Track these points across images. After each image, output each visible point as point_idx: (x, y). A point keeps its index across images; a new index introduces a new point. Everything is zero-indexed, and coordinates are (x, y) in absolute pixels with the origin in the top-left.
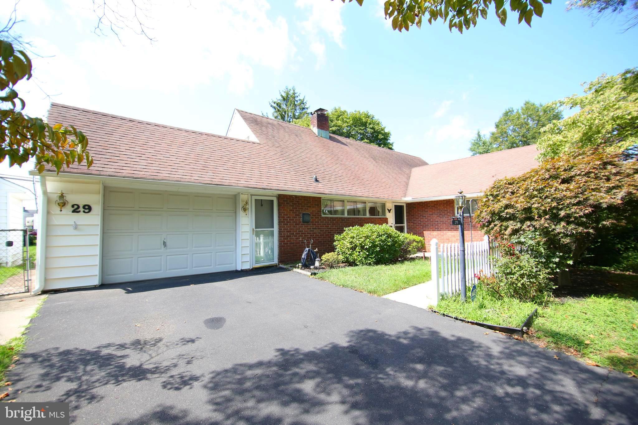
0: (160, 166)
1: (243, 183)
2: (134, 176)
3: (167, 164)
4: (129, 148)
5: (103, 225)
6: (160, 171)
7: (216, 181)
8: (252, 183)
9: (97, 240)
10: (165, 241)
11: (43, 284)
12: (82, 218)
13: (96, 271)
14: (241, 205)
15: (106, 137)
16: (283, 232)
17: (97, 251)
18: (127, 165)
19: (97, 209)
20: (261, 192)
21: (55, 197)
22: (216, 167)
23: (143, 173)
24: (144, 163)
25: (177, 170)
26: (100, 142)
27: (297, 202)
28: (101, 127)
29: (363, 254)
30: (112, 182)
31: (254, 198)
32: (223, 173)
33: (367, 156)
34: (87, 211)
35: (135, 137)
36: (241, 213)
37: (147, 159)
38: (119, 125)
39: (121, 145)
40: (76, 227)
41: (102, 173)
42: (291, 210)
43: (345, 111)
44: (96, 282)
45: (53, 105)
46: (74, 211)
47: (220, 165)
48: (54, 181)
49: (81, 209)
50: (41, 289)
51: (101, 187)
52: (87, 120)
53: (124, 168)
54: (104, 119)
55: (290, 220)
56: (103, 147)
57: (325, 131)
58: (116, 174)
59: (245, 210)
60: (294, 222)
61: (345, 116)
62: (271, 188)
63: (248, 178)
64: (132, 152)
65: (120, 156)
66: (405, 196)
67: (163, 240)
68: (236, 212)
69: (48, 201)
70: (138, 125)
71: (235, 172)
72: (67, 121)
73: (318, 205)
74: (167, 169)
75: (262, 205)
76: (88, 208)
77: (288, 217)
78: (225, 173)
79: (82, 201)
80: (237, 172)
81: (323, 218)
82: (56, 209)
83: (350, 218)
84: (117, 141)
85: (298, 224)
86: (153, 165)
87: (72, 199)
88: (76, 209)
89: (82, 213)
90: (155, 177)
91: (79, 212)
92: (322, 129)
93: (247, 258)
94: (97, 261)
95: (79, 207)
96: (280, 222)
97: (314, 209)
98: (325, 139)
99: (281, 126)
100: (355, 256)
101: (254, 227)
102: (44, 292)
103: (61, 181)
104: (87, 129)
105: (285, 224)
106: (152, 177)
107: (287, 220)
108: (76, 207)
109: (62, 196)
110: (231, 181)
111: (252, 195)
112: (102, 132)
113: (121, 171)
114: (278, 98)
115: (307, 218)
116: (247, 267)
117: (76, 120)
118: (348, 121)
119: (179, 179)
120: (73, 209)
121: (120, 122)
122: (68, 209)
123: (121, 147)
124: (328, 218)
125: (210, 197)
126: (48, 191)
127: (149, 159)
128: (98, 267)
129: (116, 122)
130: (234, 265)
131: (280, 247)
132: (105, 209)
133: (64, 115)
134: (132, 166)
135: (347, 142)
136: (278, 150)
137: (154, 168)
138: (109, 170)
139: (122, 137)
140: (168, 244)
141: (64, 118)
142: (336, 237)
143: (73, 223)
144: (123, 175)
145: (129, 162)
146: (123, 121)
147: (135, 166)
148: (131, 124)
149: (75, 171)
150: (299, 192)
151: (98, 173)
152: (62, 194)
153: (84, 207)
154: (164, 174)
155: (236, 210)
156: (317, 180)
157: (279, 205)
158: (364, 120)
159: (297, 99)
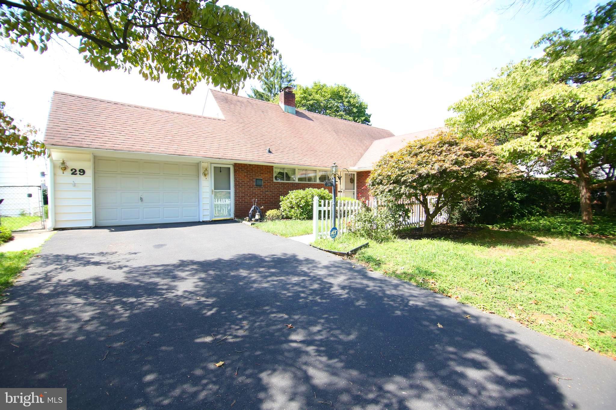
0: (135, 140)
1: (202, 153)
2: (115, 148)
3: (141, 139)
4: (112, 127)
5: (95, 183)
6: (135, 145)
7: (179, 152)
8: (210, 154)
9: (90, 195)
10: (142, 197)
11: (54, 223)
12: (78, 178)
13: (91, 217)
14: (202, 171)
15: (95, 118)
16: (238, 193)
17: (91, 202)
18: (109, 140)
19: (89, 172)
20: (217, 161)
21: (59, 163)
22: (181, 141)
23: (121, 146)
24: (123, 138)
25: (148, 144)
26: (90, 122)
27: (251, 169)
28: (91, 110)
29: (299, 211)
30: (99, 153)
31: (213, 165)
32: (186, 146)
33: (330, 130)
34: (82, 173)
35: (117, 117)
36: (202, 177)
37: (125, 135)
38: (106, 108)
39: (106, 124)
40: (75, 185)
41: (90, 146)
42: (245, 176)
43: (325, 85)
44: (91, 224)
45: (55, 93)
46: (73, 174)
47: (185, 140)
48: (57, 152)
49: (78, 172)
50: (53, 227)
51: (91, 157)
52: (81, 104)
53: (107, 142)
54: (94, 103)
55: (244, 183)
56: (92, 126)
57: (291, 107)
58: (101, 147)
59: (205, 175)
60: (248, 186)
61: (324, 89)
62: (226, 158)
63: (207, 150)
64: (114, 129)
65: (105, 133)
66: (354, 165)
67: (140, 196)
68: (198, 177)
69: (54, 166)
70: (121, 107)
71: (196, 145)
72: (66, 106)
73: (270, 172)
74: (140, 143)
75: (221, 172)
76: (82, 172)
77: (243, 182)
78: (188, 146)
79: (78, 166)
80: (199, 145)
81: (274, 183)
82: (60, 172)
83: (301, 184)
84: (103, 121)
85: (252, 187)
86: (130, 140)
87: (72, 165)
88: (74, 172)
89: (78, 175)
90: (130, 149)
91: (76, 174)
92: (288, 105)
93: (208, 212)
94: (91, 209)
95: (76, 171)
96: (236, 185)
97: (266, 175)
98: (291, 115)
99: (250, 103)
100: (292, 213)
101: (213, 188)
102: (55, 229)
103: (62, 152)
104: (80, 112)
105: (240, 187)
106: (128, 149)
107: (242, 183)
108: (74, 170)
109: (63, 163)
110: (191, 152)
111: (211, 163)
112: (92, 114)
113: (105, 145)
115: (259, 183)
116: (208, 219)
117: (72, 105)
118: (326, 94)
119: (149, 151)
120: (72, 172)
121: (107, 105)
122: (68, 172)
123: (106, 126)
124: (279, 183)
125: (177, 164)
126: (54, 159)
127: (127, 135)
128: (92, 214)
129: (104, 105)
130: (198, 217)
131: (236, 205)
132: (95, 173)
133: (63, 101)
134: (113, 140)
135: (313, 117)
136: (241, 125)
137: (131, 142)
138: (96, 144)
139: (108, 118)
140: (143, 199)
141: (63, 103)
142: (281, 198)
143: (73, 182)
144: (106, 148)
145: (111, 138)
146: (109, 104)
147: (115, 141)
148: (115, 106)
149: (71, 145)
150: (251, 161)
151: (87, 146)
152: (63, 161)
153: (80, 171)
154: (137, 147)
155: (198, 174)
156: (270, 152)
157: (235, 171)
158: (341, 94)
159: (284, 71)
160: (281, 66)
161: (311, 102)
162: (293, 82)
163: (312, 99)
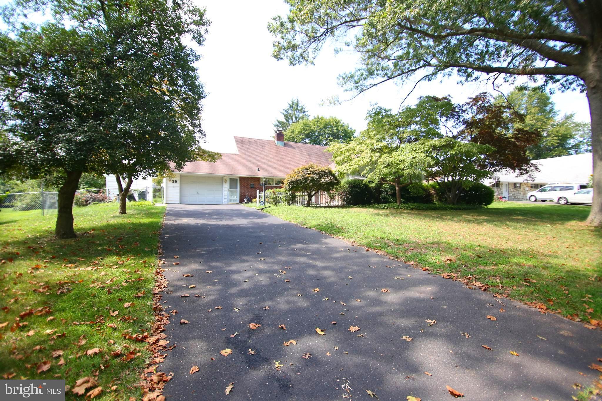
0: (196, 168)
2: (188, 172)
5: (180, 186)
7: (214, 172)
9: (179, 191)
11: (166, 201)
12: (175, 184)
13: (179, 200)
16: (241, 191)
17: (179, 194)
19: (179, 182)
20: (231, 176)
21: (168, 178)
22: (215, 167)
23: (190, 171)
24: (191, 167)
25: (201, 169)
27: (248, 179)
30: (182, 174)
32: (217, 169)
36: (224, 183)
40: (173, 187)
42: (245, 182)
44: (179, 203)
46: (173, 182)
47: (217, 166)
51: (179, 175)
57: (281, 142)
59: (225, 182)
60: (246, 187)
62: (235, 174)
63: (226, 171)
67: (197, 192)
69: (167, 180)
74: (198, 169)
75: (233, 180)
76: (176, 181)
82: (169, 182)
83: (276, 186)
85: (248, 188)
87: (173, 179)
92: (279, 141)
93: (226, 200)
94: (179, 196)
96: (240, 187)
97: (257, 182)
101: (229, 189)
102: (166, 204)
106: (193, 172)
107: (243, 186)
109: (170, 178)
110: (219, 172)
111: (228, 177)
114: (286, 106)
115: (252, 185)
116: (226, 203)
119: (201, 172)
122: (171, 182)
125: (212, 178)
128: (179, 198)
130: (222, 202)
131: (240, 197)
136: (247, 156)
137: (194, 169)
140: (199, 193)
144: (185, 171)
147: (188, 169)
155: (222, 182)
156: (259, 170)
157: (240, 180)
158: (332, 124)
159: (299, 105)
160: (298, 102)
161: (308, 132)
162: (306, 113)
163: (309, 130)
